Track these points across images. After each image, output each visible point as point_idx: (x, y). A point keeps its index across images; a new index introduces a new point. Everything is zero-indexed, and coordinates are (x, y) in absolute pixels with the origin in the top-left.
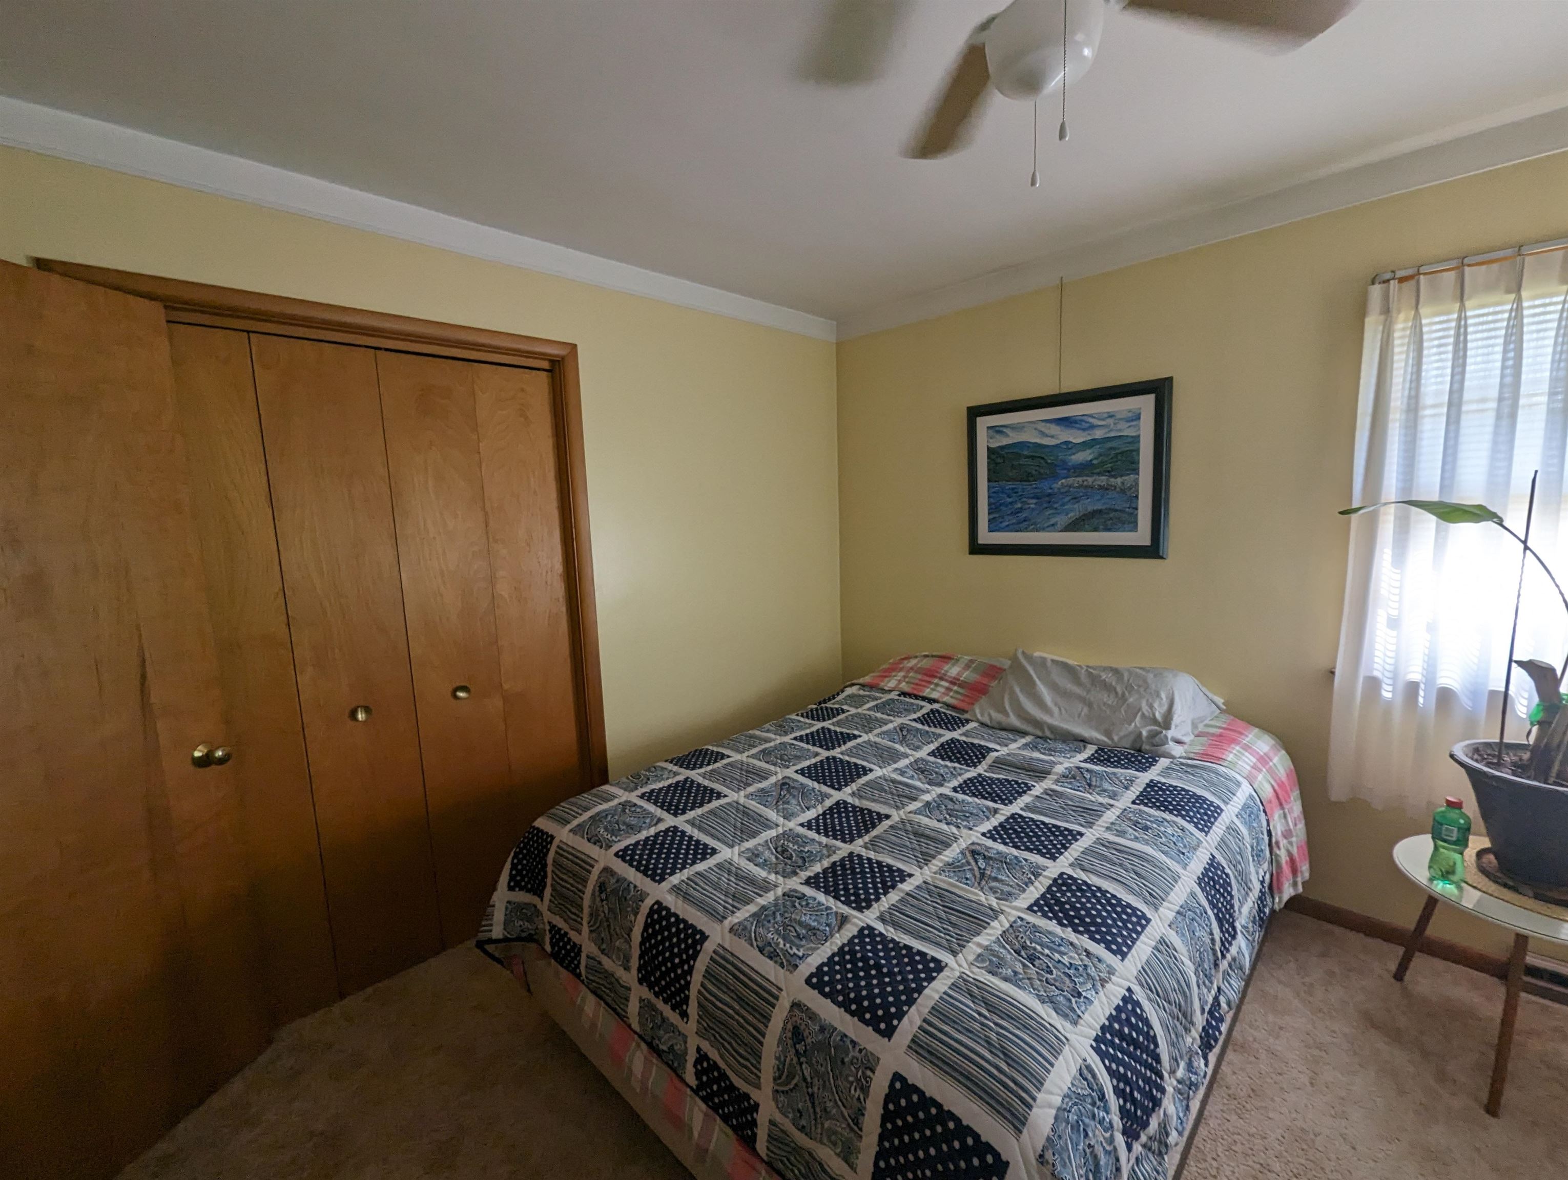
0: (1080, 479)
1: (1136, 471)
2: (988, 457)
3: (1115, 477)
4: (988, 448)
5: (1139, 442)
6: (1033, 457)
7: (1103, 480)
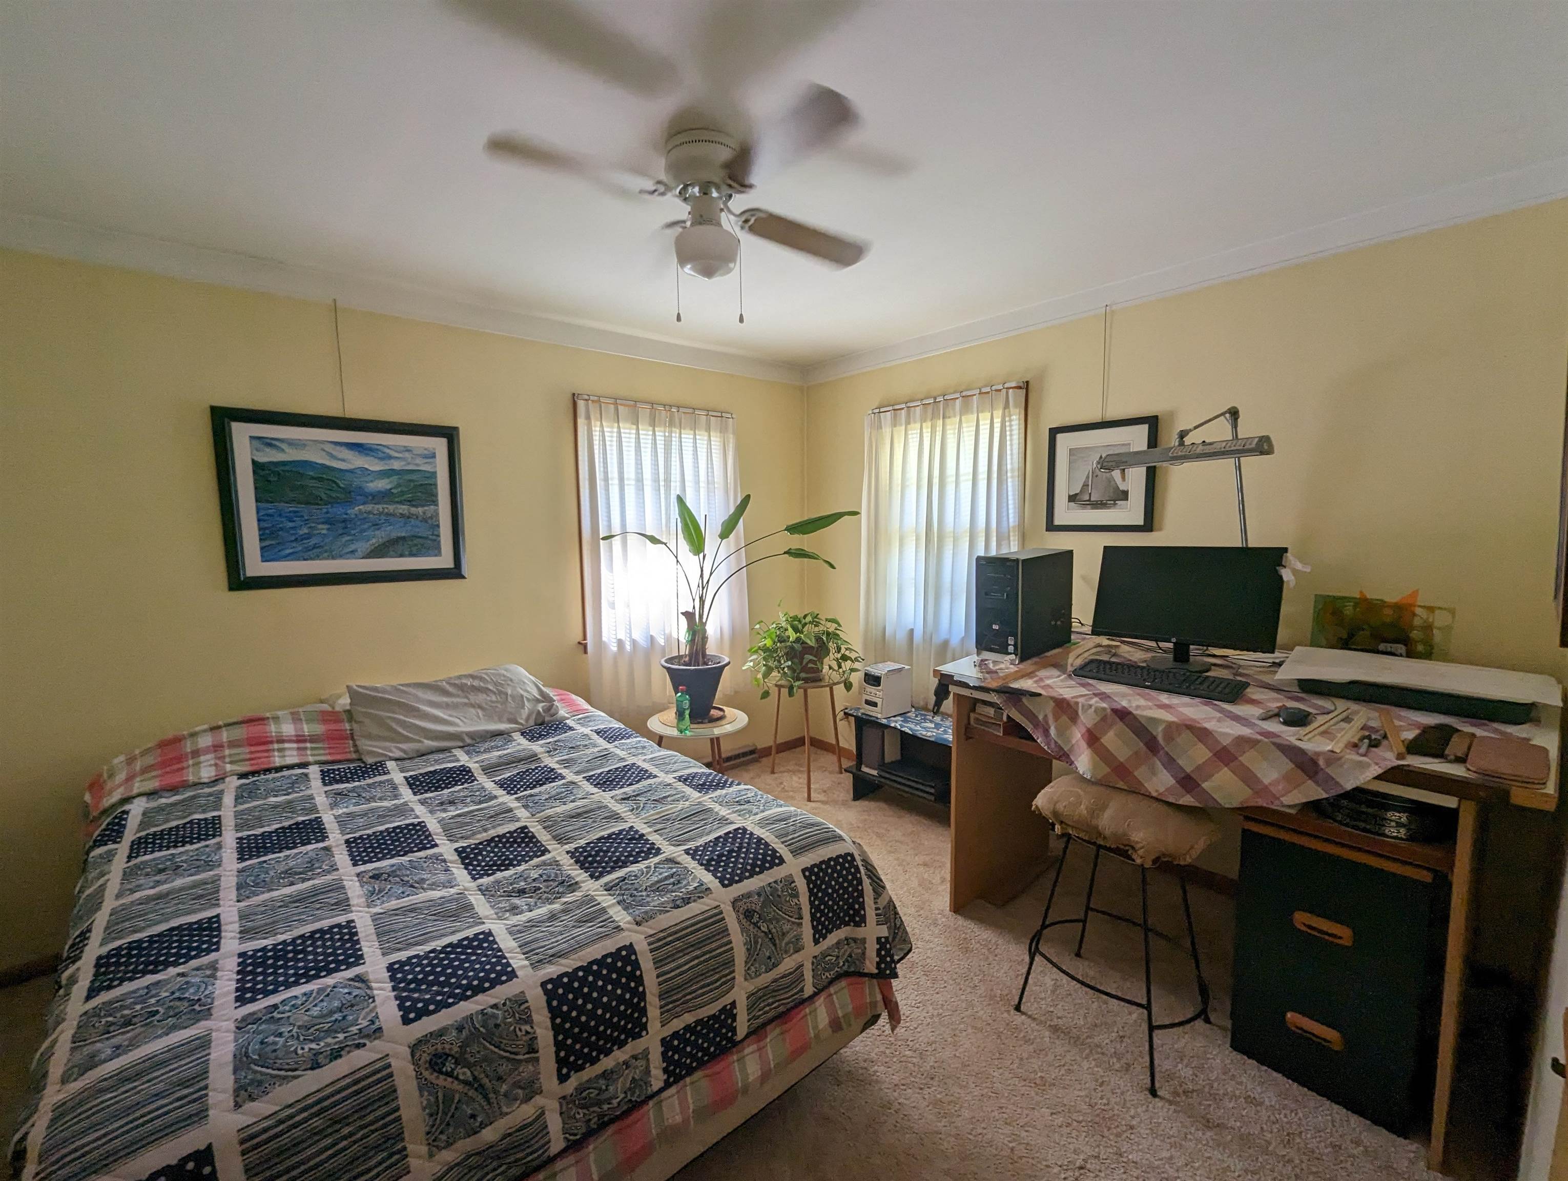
0: (380, 507)
1: (435, 502)
2: (254, 472)
3: (416, 506)
4: (254, 462)
5: (436, 477)
6: (320, 479)
7: (403, 509)
